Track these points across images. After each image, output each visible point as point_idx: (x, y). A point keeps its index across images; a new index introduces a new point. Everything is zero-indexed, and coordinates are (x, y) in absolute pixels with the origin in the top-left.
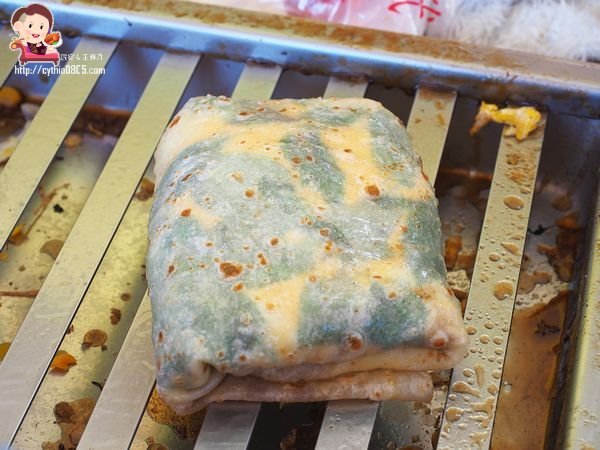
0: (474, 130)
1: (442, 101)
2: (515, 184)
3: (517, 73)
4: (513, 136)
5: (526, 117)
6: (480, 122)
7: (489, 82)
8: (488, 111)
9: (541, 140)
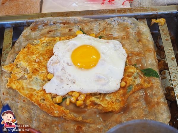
0: (151, 25)
1: (144, 21)
2: (166, 36)
3: (158, 12)
4: (161, 25)
5: (162, 21)
6: (152, 23)
7: (152, 15)
8: (154, 21)
9: (166, 25)
